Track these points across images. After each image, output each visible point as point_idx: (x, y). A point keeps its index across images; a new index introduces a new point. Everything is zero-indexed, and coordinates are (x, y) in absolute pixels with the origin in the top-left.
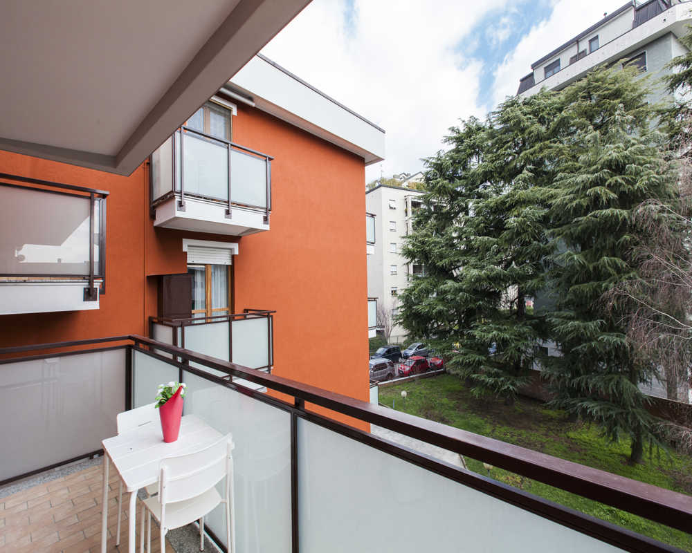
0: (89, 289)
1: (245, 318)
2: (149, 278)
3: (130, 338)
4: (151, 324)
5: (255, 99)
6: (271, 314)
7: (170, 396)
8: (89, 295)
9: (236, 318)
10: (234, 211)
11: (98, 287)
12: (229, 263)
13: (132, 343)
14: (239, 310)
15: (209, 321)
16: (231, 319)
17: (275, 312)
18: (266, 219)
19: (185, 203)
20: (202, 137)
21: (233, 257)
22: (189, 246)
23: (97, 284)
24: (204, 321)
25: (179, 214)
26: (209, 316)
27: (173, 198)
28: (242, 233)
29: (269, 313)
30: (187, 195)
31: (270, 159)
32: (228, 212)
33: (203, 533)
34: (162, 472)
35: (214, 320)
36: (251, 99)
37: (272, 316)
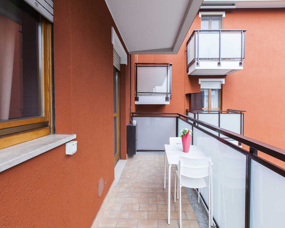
0: (167, 97)
1: (228, 113)
2: (186, 95)
3: (177, 114)
4: (187, 112)
5: (235, 3)
6: (243, 112)
7: (185, 134)
8: (167, 99)
9: (223, 112)
10: (222, 63)
11: (169, 97)
12: (220, 88)
13: (178, 116)
14: (224, 109)
15: (210, 112)
16: (220, 113)
17: (245, 111)
18: (241, 64)
19: (199, 63)
20: (208, 32)
21: (222, 85)
22: (201, 82)
23: (169, 96)
24: (207, 112)
25: (197, 68)
26: (210, 110)
27: (194, 61)
28: (227, 73)
29: (241, 112)
30: (200, 59)
31: (244, 31)
32: (219, 64)
33: (199, 196)
34: (180, 161)
35: (212, 112)
36: (233, 5)
37: (243, 114)
